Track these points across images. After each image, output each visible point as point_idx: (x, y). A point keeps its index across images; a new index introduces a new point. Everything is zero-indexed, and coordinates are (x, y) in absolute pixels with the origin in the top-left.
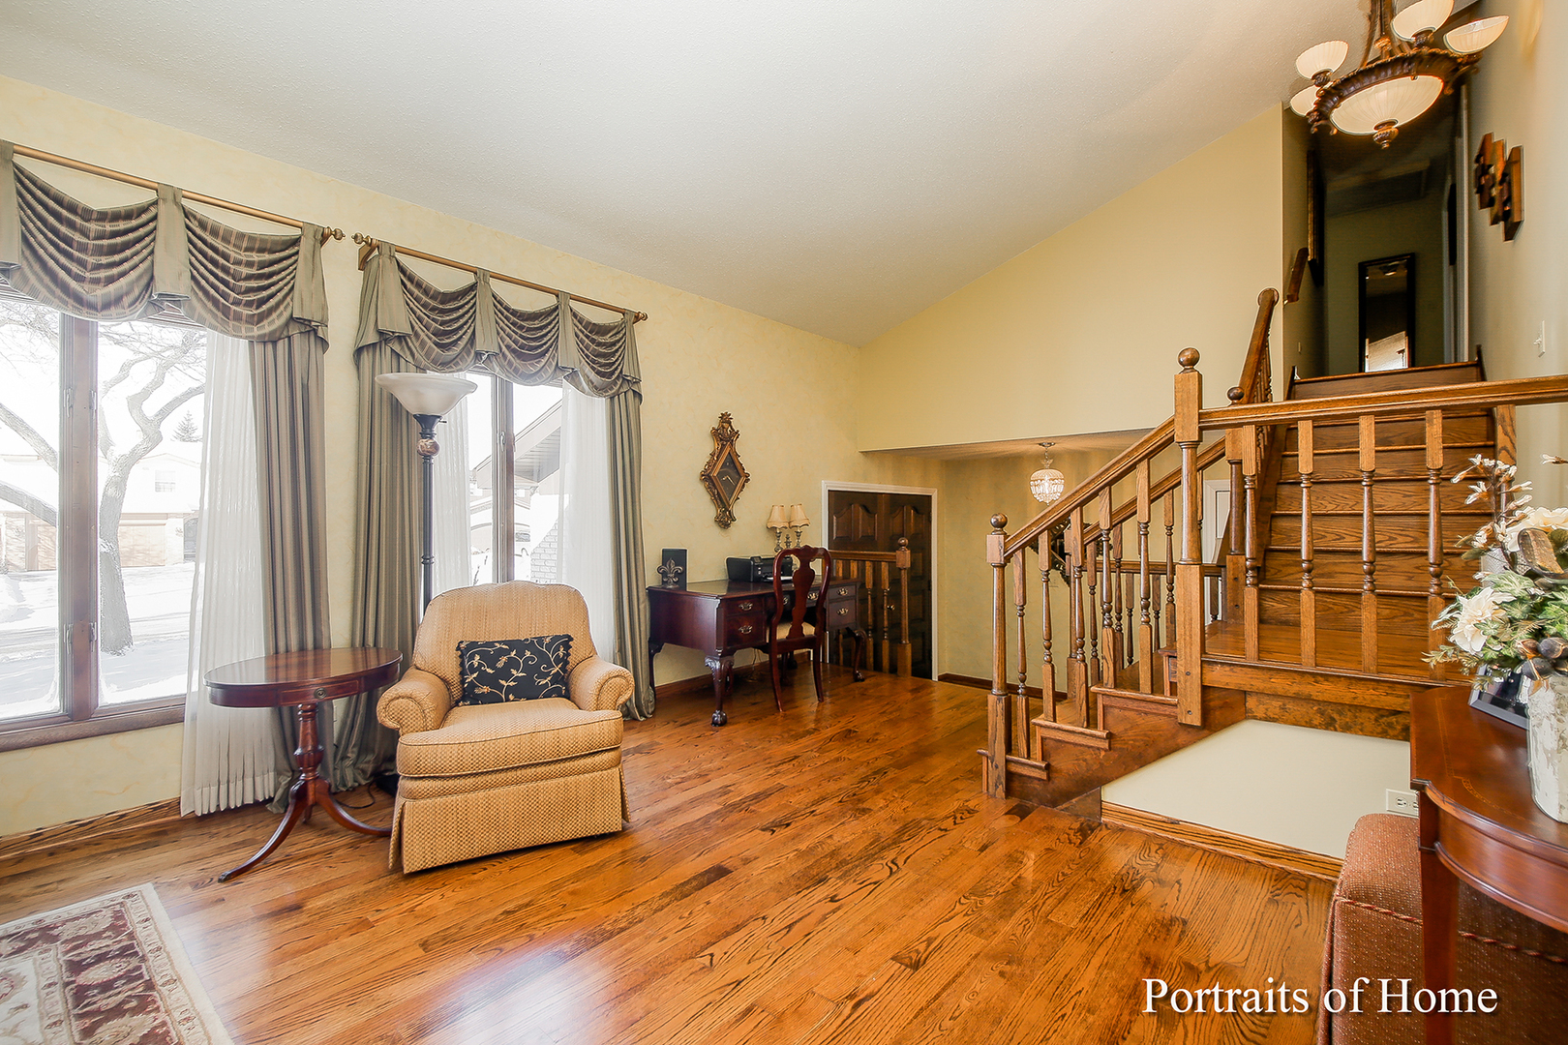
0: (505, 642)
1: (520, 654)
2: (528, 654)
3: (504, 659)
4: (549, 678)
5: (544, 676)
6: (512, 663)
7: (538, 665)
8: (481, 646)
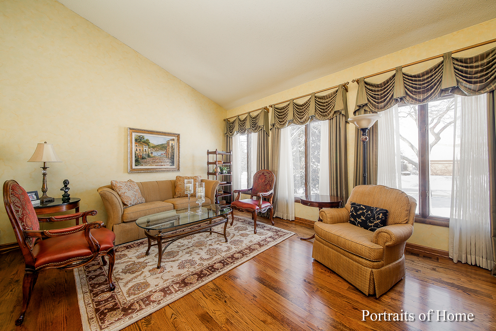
0: (365, 206)
1: (367, 212)
2: (369, 212)
3: (361, 211)
4: (373, 224)
5: (372, 222)
6: (363, 214)
7: (370, 218)
8: (356, 205)
